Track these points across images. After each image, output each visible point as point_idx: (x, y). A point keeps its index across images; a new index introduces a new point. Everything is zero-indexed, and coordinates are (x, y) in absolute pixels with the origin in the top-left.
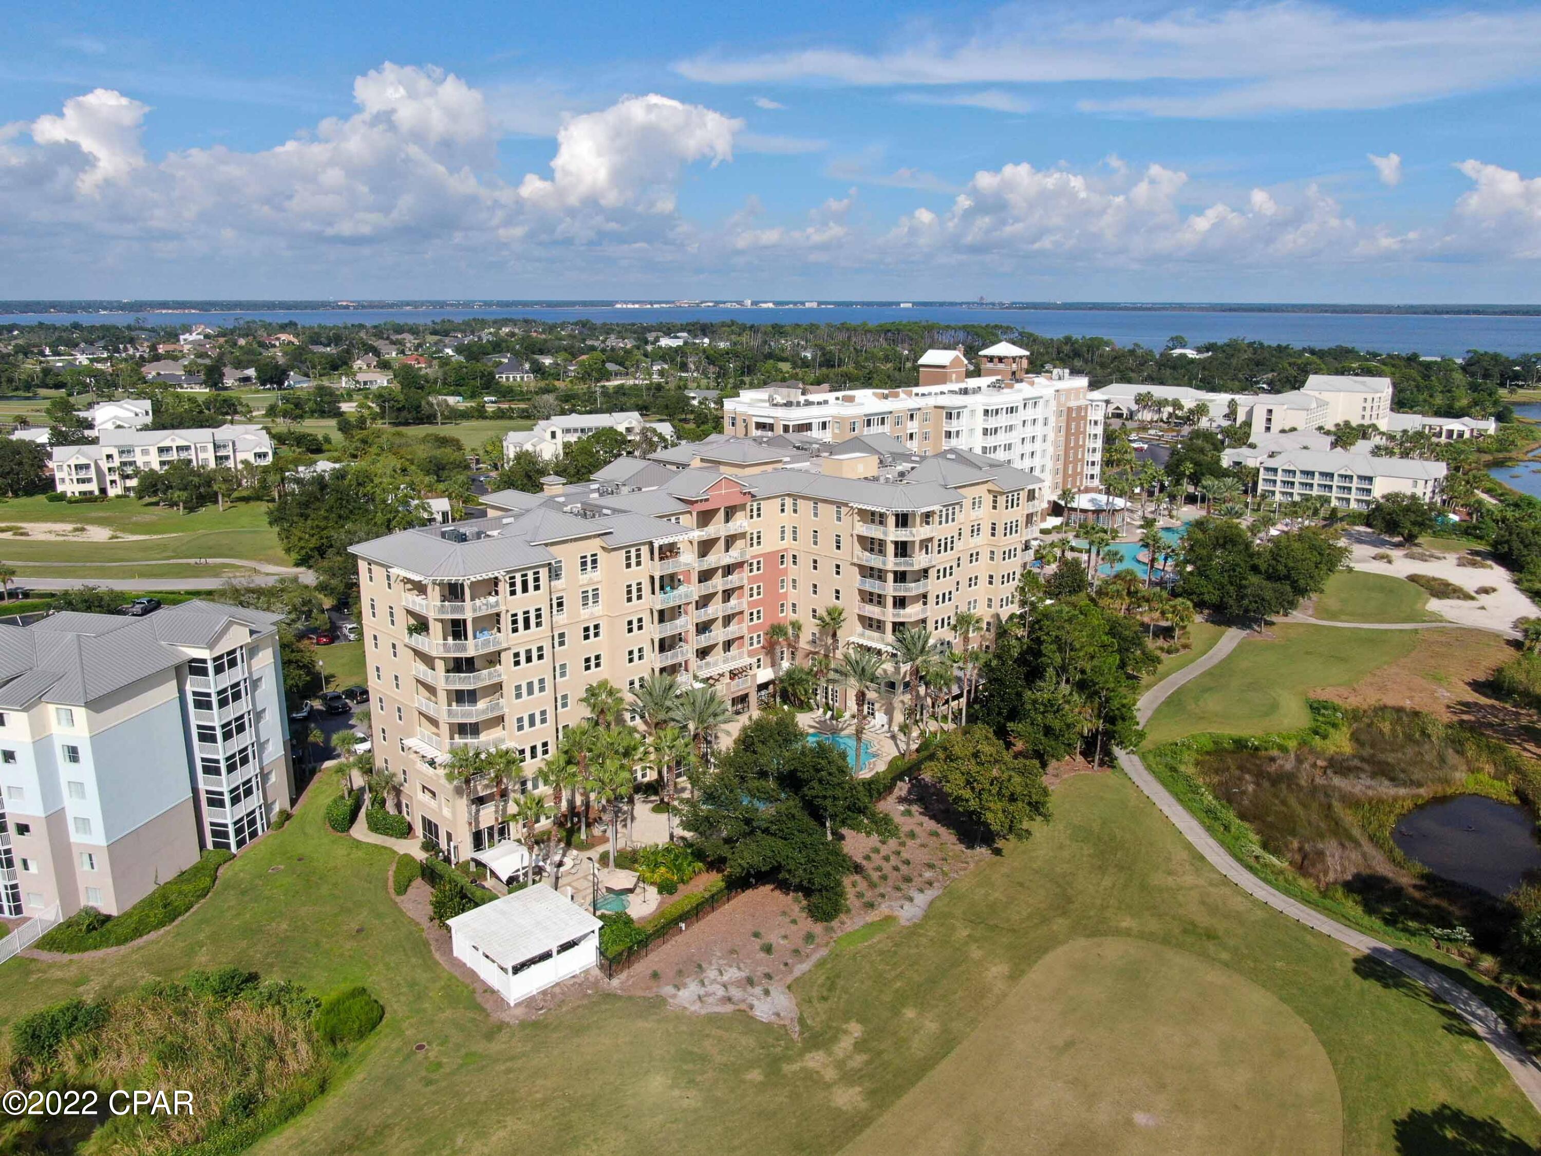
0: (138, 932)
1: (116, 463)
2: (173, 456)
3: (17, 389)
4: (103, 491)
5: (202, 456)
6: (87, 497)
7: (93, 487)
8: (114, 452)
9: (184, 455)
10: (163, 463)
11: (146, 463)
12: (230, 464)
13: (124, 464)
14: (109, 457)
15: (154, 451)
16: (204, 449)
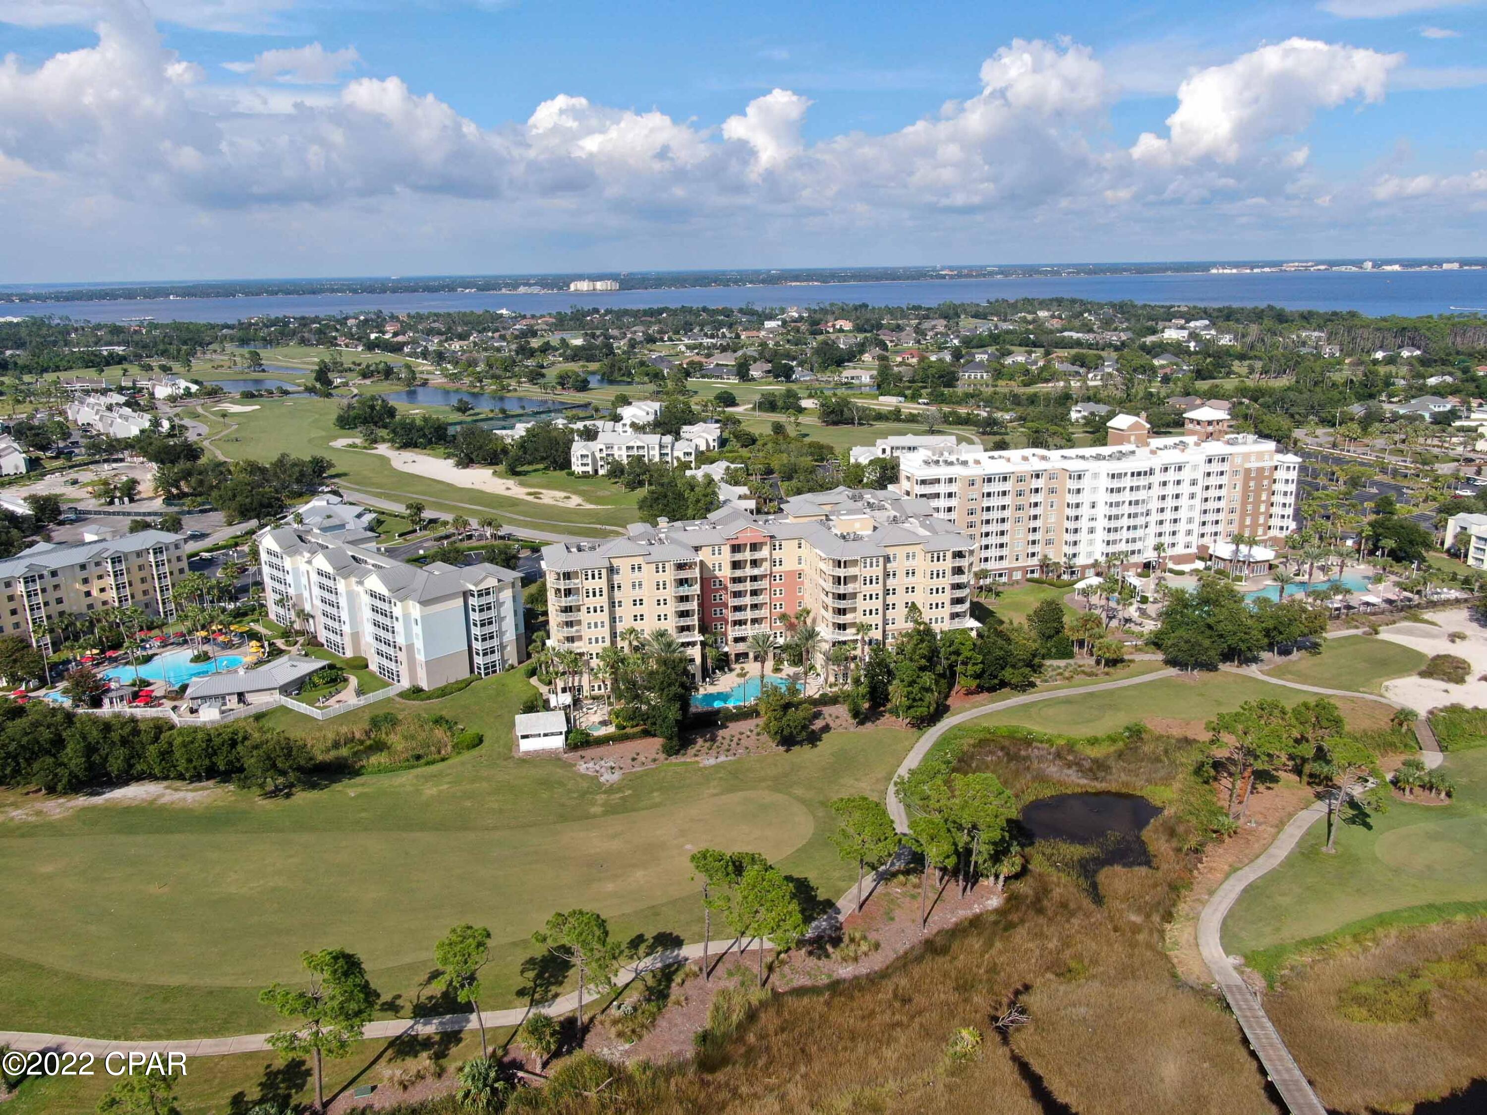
0: (429, 698)
1: (604, 455)
2: (635, 452)
3: (623, 375)
4: (596, 471)
5: (651, 453)
6: (585, 475)
7: (589, 469)
8: (603, 447)
9: (641, 452)
10: (628, 456)
11: (620, 456)
12: (669, 459)
13: (608, 455)
14: (601, 450)
15: (624, 448)
16: (653, 448)
